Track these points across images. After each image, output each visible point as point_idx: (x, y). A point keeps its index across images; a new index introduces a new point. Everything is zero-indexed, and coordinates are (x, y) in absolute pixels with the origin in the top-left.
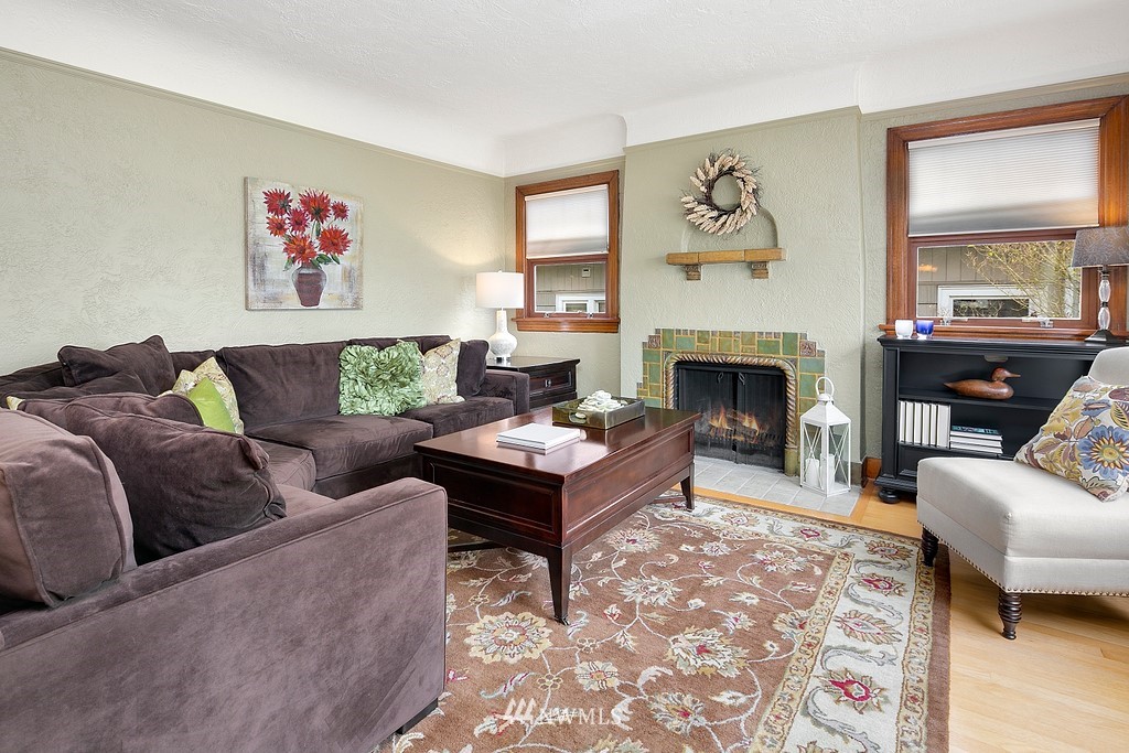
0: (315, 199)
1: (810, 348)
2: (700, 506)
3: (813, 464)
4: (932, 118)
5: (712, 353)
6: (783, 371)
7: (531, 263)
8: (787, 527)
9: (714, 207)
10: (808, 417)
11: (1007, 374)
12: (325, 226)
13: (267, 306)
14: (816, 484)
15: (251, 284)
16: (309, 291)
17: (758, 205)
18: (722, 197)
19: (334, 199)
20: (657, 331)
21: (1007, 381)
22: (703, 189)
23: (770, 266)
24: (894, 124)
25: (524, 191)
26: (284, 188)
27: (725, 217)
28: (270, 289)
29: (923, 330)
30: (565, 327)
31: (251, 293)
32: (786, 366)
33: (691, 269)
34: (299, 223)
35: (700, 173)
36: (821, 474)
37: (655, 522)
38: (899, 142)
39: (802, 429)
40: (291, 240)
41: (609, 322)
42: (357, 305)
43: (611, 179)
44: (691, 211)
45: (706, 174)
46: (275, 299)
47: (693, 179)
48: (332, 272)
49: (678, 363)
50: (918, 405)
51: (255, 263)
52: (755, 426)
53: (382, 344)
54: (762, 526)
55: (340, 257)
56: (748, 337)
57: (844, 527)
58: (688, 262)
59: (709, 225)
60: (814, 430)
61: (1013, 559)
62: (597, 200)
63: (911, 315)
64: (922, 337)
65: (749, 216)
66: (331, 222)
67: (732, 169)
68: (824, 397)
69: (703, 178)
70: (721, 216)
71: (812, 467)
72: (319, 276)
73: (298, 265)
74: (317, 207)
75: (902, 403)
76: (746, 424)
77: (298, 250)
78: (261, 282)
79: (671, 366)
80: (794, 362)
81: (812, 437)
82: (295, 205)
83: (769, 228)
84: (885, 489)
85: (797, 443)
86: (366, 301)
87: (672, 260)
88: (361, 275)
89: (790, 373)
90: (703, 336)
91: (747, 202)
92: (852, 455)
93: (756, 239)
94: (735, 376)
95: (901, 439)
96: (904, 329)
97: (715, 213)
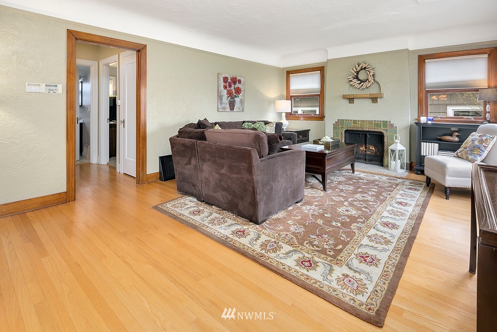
0: (233, 79)
1: (392, 126)
2: (356, 173)
3: (393, 163)
4: (433, 52)
5: (358, 127)
6: (382, 133)
7: (292, 97)
8: (385, 178)
9: (359, 80)
10: (392, 147)
11: (457, 134)
12: (236, 86)
13: (222, 110)
14: (394, 169)
15: (219, 104)
16: (232, 106)
17: (374, 80)
18: (362, 76)
19: (238, 78)
20: (338, 120)
21: (457, 136)
22: (355, 74)
23: (378, 100)
24: (420, 54)
25: (289, 72)
26: (227, 75)
27: (363, 83)
28: (223, 105)
29: (430, 120)
30: (302, 119)
31: (219, 107)
32: (384, 132)
33: (351, 100)
34: (230, 86)
35: (354, 69)
36: (396, 165)
37: (343, 175)
38: (422, 59)
39: (389, 151)
40: (228, 91)
41: (321, 117)
42: (243, 111)
43: (321, 69)
44: (351, 81)
45: (356, 69)
46: (224, 108)
47: (352, 71)
48: (237, 100)
49: (346, 131)
50: (428, 143)
51: (220, 97)
52: (373, 149)
53: (254, 122)
54: (377, 177)
55: (239, 96)
56: (371, 122)
57: (403, 179)
58: (350, 97)
59: (357, 86)
60: (393, 151)
61: (447, 178)
62: (316, 76)
63: (427, 115)
64: (429, 122)
65: (371, 83)
66: (238, 85)
67: (365, 68)
68: (397, 141)
69: (355, 70)
70: (361, 83)
71: (393, 164)
72: (234, 101)
73: (230, 98)
74: (235, 81)
75: (423, 143)
76: (371, 148)
77: (230, 94)
78: (221, 103)
79: (343, 132)
80: (387, 130)
81: (393, 154)
82: (229, 80)
83: (378, 86)
84: (417, 170)
85: (388, 157)
86: (245, 109)
87: (344, 97)
88: (244, 101)
89: (385, 134)
90: (355, 122)
91: (371, 79)
92: (406, 160)
93: (374, 90)
94: (366, 135)
95: (422, 154)
96: (423, 120)
97: (359, 82)
